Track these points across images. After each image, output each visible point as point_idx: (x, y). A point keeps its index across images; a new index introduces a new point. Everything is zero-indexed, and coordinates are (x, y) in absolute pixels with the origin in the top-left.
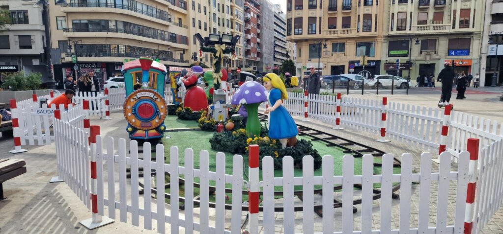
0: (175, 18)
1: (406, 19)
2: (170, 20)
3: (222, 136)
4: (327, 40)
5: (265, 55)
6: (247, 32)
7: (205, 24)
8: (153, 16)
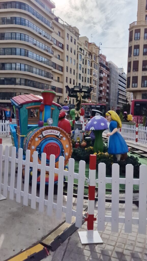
2: (52, 78)
3: (78, 151)
5: (111, 100)
6: (101, 85)
7: (74, 81)
8: (42, 76)
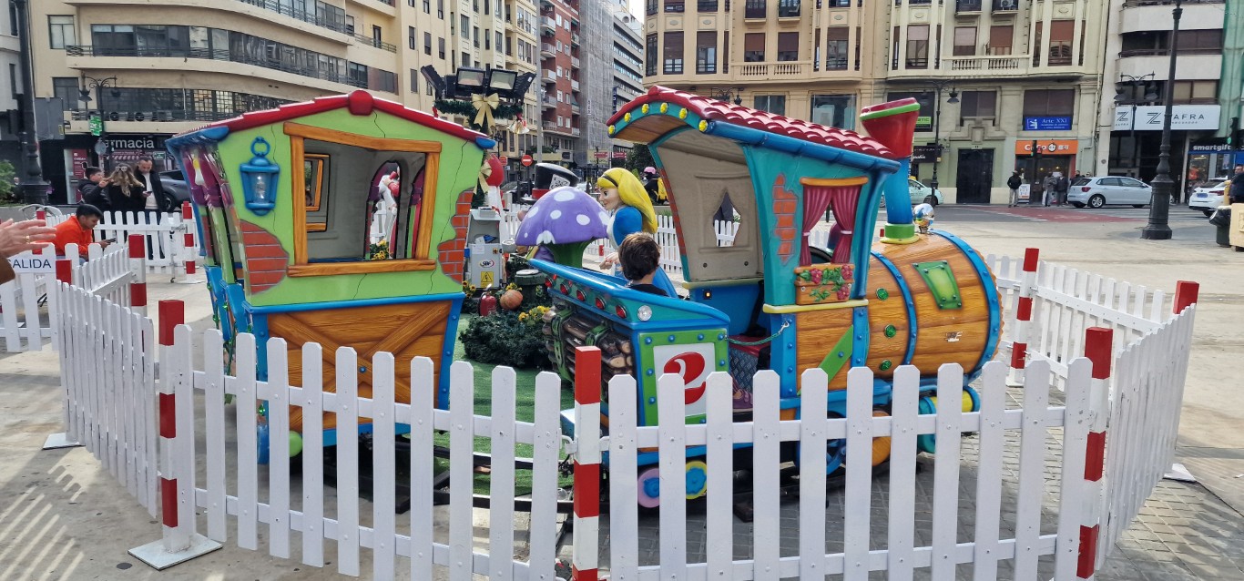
0: (364, 26)
1: (927, 41)
2: (350, 30)
3: (491, 325)
4: (741, 87)
5: (591, 122)
6: (548, 63)
7: (442, 41)
8: (306, 20)
